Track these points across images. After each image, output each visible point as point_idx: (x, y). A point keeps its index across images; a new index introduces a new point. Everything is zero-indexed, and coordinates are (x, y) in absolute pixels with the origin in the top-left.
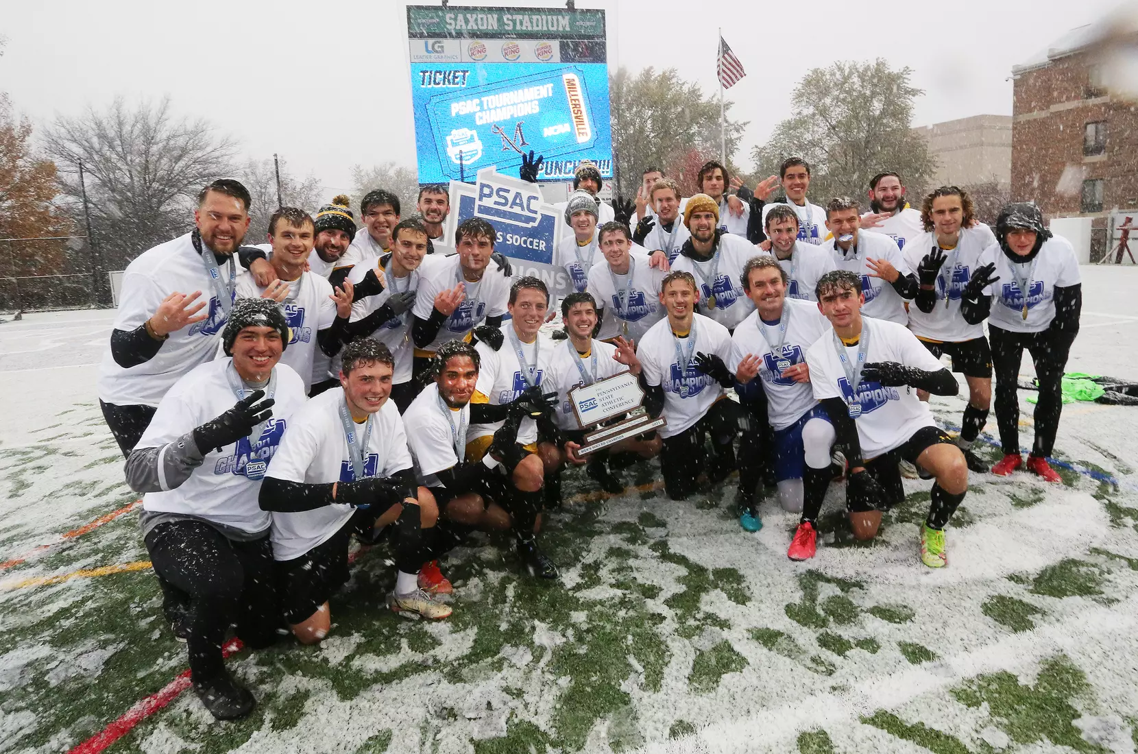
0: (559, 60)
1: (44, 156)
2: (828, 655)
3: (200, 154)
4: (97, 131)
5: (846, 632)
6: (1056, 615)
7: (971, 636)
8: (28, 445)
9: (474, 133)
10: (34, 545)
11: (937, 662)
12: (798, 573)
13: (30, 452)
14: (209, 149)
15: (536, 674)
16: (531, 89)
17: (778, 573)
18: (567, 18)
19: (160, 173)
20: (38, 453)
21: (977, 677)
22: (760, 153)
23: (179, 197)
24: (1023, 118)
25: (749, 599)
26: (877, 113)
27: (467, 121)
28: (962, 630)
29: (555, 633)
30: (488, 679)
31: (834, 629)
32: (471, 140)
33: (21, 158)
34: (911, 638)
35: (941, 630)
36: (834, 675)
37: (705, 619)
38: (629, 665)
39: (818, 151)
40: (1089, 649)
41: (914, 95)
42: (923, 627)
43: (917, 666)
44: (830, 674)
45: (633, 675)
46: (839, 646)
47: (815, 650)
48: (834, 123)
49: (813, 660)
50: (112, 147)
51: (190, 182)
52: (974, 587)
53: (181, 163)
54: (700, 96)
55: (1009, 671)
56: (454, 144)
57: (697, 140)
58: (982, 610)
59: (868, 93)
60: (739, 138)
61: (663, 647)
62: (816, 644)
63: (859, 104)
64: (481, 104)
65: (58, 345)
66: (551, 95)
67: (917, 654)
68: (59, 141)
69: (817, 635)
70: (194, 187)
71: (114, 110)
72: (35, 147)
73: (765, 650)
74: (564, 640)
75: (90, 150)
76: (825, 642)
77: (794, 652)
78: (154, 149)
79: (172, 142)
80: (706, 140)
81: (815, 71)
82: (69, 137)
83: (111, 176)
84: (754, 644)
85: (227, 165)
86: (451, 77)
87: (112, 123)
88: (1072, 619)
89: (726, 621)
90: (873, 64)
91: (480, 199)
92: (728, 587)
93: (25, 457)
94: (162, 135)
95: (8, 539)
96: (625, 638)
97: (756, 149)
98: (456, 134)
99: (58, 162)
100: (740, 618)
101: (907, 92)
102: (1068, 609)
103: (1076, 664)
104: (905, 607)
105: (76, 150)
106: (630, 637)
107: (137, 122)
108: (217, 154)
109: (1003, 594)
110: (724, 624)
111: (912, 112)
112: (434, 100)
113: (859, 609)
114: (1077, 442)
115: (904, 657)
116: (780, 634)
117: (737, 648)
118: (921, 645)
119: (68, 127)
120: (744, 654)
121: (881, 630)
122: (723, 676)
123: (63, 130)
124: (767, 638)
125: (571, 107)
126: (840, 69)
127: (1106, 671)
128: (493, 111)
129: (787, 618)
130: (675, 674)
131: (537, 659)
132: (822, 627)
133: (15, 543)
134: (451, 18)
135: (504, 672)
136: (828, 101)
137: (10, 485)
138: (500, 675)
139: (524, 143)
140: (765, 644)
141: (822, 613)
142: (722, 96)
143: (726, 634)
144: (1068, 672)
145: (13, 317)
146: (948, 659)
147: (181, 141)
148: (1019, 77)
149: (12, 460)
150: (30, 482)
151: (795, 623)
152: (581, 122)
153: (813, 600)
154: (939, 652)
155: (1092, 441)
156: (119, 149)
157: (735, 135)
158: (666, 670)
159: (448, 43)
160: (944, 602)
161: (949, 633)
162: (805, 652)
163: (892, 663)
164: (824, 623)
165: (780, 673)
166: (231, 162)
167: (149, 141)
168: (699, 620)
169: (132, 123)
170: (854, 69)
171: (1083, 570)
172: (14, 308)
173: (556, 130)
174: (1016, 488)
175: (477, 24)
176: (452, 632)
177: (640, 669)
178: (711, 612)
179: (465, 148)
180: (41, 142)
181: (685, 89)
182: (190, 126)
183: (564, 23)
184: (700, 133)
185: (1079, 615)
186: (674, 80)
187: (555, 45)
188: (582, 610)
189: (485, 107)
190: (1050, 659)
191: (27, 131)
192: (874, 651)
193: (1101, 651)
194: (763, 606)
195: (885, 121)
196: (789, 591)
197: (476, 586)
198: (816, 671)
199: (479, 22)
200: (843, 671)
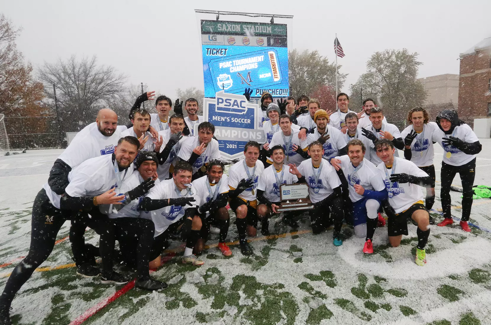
0: (267, 45)
1: (38, 81)
2: (369, 312)
3: (109, 82)
4: (63, 71)
5: (377, 301)
6: (469, 294)
7: (432, 303)
8: (21, 210)
9: (229, 76)
10: (17, 256)
11: (416, 315)
12: (358, 273)
13: (21, 213)
14: (113, 80)
15: (239, 319)
16: (254, 58)
17: (349, 273)
18: (270, 27)
19: (91, 90)
20: (25, 214)
21: (433, 322)
22: (353, 87)
23: (100, 100)
24: (463, 76)
25: (336, 285)
26: (403, 72)
27: (226, 71)
28: (427, 300)
29: (249, 300)
30: (217, 321)
31: (372, 299)
32: (228, 79)
33: (28, 81)
34: (405, 304)
35: (419, 300)
36: (371, 321)
37: (316, 294)
38: (280, 315)
39: (377, 88)
40: (482, 310)
41: (418, 65)
42: (411, 299)
43: (407, 317)
44: (369, 320)
45: (282, 320)
46: (373, 307)
47: (363, 309)
48: (384, 75)
49: (362, 314)
50: (70, 78)
51: (104, 94)
52: (434, 281)
53: (101, 86)
54: (328, 62)
55: (447, 319)
56: (220, 81)
57: (326, 81)
58: (437, 291)
59: (399, 63)
60: (344, 81)
61: (296, 307)
62: (364, 306)
63: (395, 68)
64: (232, 64)
65: (41, 164)
66: (263, 60)
67: (407, 311)
68: (46, 74)
69: (365, 302)
70: (106, 96)
71: (71, 61)
72: (34, 76)
73: (341, 309)
74: (253, 303)
75: (60, 79)
76: (368, 305)
77: (353, 310)
78: (89, 79)
79: (97, 76)
80: (329, 82)
81: (377, 53)
82: (51, 73)
83: (69, 90)
84: (336, 306)
85: (121, 87)
86: (220, 51)
87: (70, 67)
88: (476, 296)
89: (325, 295)
90: (401, 50)
91: (218, 104)
92: (327, 279)
93: (18, 215)
94: (93, 73)
95: (5, 254)
96: (280, 302)
97: (351, 86)
98: (222, 76)
99: (45, 83)
100: (331, 294)
101: (416, 63)
102: (474, 291)
103: (476, 317)
104: (404, 290)
105: (54, 78)
106: (282, 302)
107: (81, 67)
108: (116, 82)
109: (447, 284)
110: (324, 297)
111: (417, 72)
112: (212, 61)
113: (384, 290)
114: (481, 216)
115: (402, 313)
116: (348, 301)
117: (329, 308)
118: (410, 307)
119: (50, 68)
120: (332, 311)
121: (392, 300)
122: (321, 321)
123: (47, 69)
124: (342, 303)
125: (272, 66)
126: (388, 53)
127: (489, 320)
128: (238, 67)
129: (351, 294)
130: (300, 319)
131: (240, 312)
132: (367, 298)
133: (8, 255)
134: (220, 26)
135: (225, 318)
136: (382, 66)
137: (10, 228)
138: (222, 319)
139: (251, 81)
140: (341, 306)
141: (367, 292)
142: (337, 63)
143: (324, 301)
144: (473, 321)
145: (22, 151)
146: (421, 314)
147: (101, 76)
148: (462, 58)
149: (12, 217)
150: (20, 227)
151: (355, 297)
152: (275, 72)
153: (364, 286)
154: (417, 311)
155: (488, 215)
156: (73, 79)
157: (342, 80)
158: (296, 318)
159: (219, 37)
160: (421, 287)
161: (422, 302)
162: (358, 310)
163: (396, 315)
164: (368, 297)
165: (346, 320)
166: (123, 86)
167: (86, 75)
168: (313, 295)
169: (79, 67)
170: (393, 52)
171: (481, 273)
172: (23, 148)
173: (265, 76)
174: (454, 236)
175: (231, 29)
176: (202, 299)
177: (285, 317)
178: (319, 291)
179: (225, 82)
180: (37, 74)
181: (322, 59)
182: (105, 70)
183: (269, 30)
184: (327, 79)
185: (479, 294)
186: (317, 56)
187: (265, 39)
188: (262, 289)
189: (234, 65)
190: (465, 314)
191: (31, 70)
192: (389, 310)
193: (487, 311)
194: (342, 288)
195: (406, 75)
196: (353, 281)
197: (216, 278)
198: (363, 319)
199: (232, 28)
200: (375, 319)
